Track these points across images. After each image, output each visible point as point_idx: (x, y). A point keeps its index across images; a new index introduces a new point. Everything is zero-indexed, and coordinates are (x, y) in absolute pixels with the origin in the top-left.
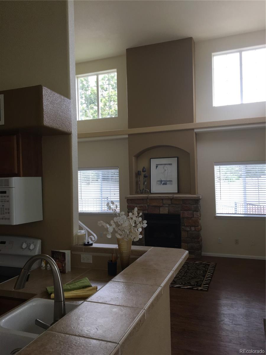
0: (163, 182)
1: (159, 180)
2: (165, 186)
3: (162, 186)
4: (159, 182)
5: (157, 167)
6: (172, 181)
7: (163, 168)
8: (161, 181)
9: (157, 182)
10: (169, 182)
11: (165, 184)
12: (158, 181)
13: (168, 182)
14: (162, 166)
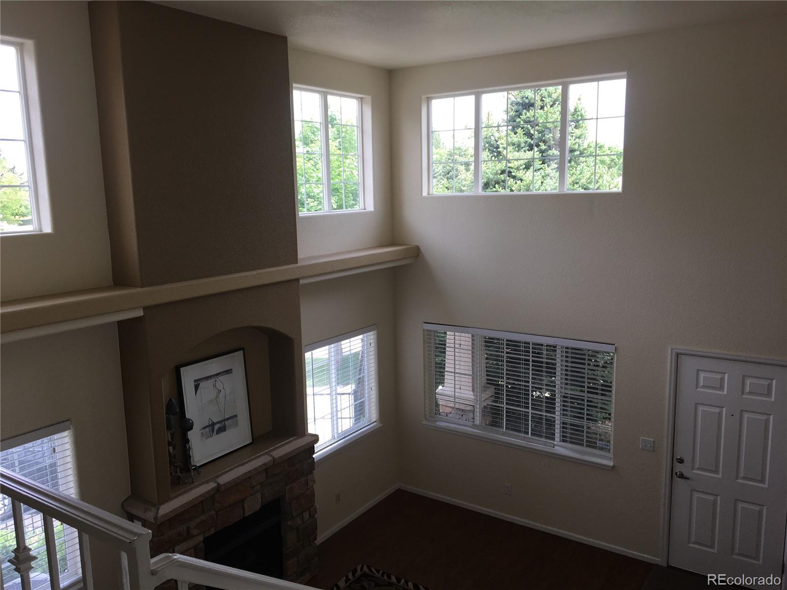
0: (217, 427)
1: (207, 424)
2: (223, 434)
3: (216, 438)
4: (207, 429)
5: (197, 387)
6: (236, 416)
7: (215, 386)
8: (213, 425)
9: (203, 431)
10: (230, 421)
11: (222, 429)
12: (204, 428)
13: (227, 423)
14: (210, 382)
